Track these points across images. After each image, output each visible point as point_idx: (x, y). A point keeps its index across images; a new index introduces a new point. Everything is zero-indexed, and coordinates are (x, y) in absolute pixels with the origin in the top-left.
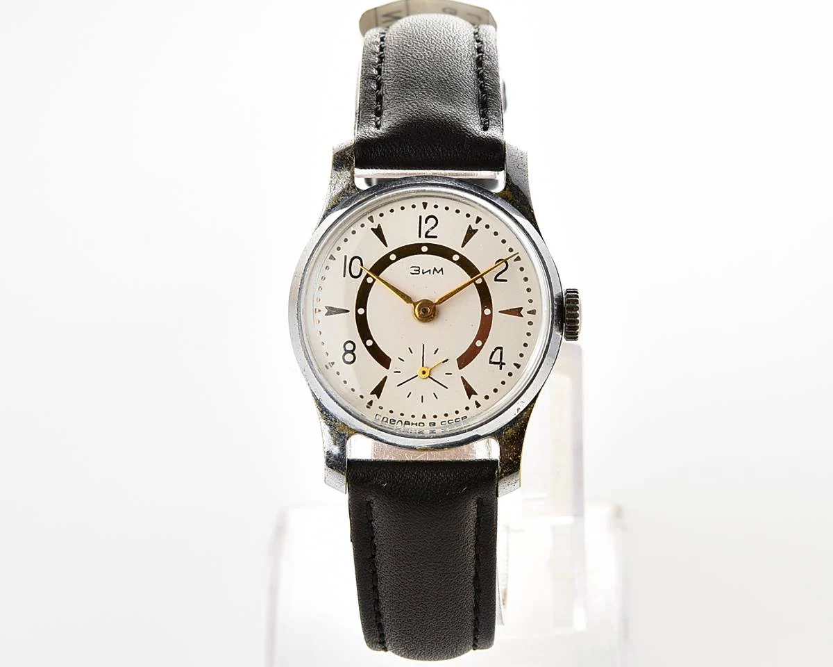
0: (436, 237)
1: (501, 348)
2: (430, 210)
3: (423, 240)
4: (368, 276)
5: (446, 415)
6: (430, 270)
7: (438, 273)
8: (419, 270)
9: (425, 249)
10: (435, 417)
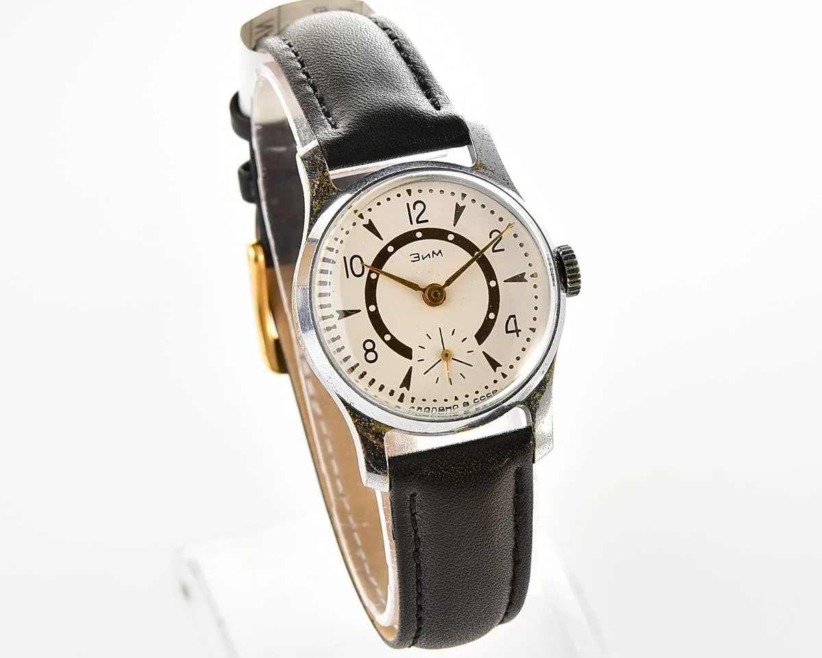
0: (427, 221)
1: (514, 316)
2: (416, 196)
3: (416, 226)
4: (370, 272)
5: (477, 392)
6: (429, 255)
7: (437, 255)
8: (418, 257)
9: (419, 235)
10: (467, 396)
